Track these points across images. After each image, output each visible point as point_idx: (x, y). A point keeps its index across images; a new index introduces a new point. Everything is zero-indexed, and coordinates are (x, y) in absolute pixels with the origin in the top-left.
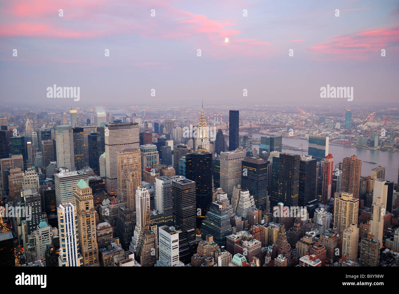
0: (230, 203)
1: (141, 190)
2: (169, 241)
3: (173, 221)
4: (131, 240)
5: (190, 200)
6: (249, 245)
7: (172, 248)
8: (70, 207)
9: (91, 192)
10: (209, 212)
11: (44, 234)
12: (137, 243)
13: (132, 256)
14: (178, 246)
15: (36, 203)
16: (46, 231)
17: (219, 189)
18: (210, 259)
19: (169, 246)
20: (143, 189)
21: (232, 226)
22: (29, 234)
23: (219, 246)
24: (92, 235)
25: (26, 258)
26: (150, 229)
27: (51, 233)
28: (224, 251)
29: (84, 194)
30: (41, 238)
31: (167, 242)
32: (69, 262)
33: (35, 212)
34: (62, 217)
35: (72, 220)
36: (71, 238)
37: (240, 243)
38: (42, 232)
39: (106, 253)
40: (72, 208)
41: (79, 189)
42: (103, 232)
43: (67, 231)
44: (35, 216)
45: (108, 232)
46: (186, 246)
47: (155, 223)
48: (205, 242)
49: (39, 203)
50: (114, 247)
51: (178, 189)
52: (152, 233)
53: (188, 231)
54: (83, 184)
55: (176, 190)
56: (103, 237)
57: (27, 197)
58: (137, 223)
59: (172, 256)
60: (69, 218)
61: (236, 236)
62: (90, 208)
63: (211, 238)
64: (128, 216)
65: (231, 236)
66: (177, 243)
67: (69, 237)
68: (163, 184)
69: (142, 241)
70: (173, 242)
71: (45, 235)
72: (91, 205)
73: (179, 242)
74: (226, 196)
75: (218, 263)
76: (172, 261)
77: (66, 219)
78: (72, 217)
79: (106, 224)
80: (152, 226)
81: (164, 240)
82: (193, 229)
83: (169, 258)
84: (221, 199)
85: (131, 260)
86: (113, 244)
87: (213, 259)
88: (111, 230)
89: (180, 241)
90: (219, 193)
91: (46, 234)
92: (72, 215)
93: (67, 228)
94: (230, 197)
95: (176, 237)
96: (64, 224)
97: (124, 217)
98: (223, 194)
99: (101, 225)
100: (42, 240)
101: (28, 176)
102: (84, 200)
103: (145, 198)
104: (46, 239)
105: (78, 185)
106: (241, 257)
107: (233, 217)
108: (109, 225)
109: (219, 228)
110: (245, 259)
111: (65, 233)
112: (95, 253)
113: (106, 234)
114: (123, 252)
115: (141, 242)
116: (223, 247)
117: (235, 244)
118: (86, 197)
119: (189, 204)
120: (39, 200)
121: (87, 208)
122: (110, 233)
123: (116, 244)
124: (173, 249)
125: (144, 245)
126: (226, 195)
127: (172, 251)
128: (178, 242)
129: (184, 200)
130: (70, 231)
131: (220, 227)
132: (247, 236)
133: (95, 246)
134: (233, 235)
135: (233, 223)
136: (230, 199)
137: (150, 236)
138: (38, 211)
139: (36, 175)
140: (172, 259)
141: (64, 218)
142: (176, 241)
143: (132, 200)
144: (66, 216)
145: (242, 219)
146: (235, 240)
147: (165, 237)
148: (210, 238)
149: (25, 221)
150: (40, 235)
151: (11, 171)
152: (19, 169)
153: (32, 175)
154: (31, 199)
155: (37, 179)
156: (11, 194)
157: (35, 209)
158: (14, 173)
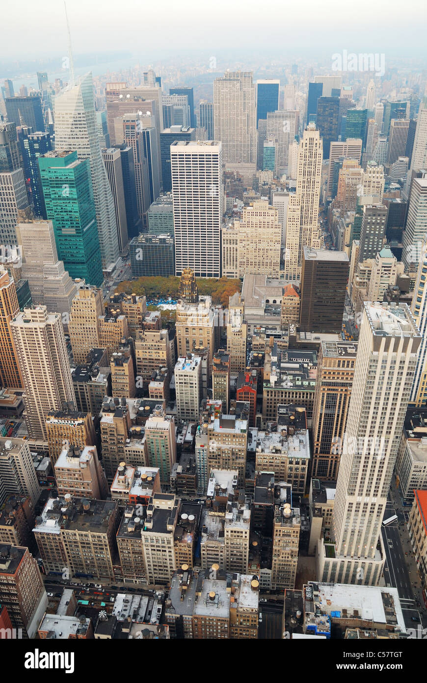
11: (385, 267)
15: (379, 218)
16: (387, 264)
22: (361, 261)
25: (351, 293)
27: (395, 269)
30: (380, 272)
38: (383, 263)
44: (374, 238)
49: (384, 220)
57: (368, 207)
71: (386, 269)
100: (380, 275)
101: (370, 175)
104: (387, 276)
120: (384, 215)
138: (379, 231)
139: (381, 175)
149: (357, 242)
150: (380, 267)
151: (345, 162)
152: (355, 162)
153: (376, 174)
154: (374, 211)
155: (381, 183)
156: (340, 197)
157: (375, 227)
158: (348, 167)
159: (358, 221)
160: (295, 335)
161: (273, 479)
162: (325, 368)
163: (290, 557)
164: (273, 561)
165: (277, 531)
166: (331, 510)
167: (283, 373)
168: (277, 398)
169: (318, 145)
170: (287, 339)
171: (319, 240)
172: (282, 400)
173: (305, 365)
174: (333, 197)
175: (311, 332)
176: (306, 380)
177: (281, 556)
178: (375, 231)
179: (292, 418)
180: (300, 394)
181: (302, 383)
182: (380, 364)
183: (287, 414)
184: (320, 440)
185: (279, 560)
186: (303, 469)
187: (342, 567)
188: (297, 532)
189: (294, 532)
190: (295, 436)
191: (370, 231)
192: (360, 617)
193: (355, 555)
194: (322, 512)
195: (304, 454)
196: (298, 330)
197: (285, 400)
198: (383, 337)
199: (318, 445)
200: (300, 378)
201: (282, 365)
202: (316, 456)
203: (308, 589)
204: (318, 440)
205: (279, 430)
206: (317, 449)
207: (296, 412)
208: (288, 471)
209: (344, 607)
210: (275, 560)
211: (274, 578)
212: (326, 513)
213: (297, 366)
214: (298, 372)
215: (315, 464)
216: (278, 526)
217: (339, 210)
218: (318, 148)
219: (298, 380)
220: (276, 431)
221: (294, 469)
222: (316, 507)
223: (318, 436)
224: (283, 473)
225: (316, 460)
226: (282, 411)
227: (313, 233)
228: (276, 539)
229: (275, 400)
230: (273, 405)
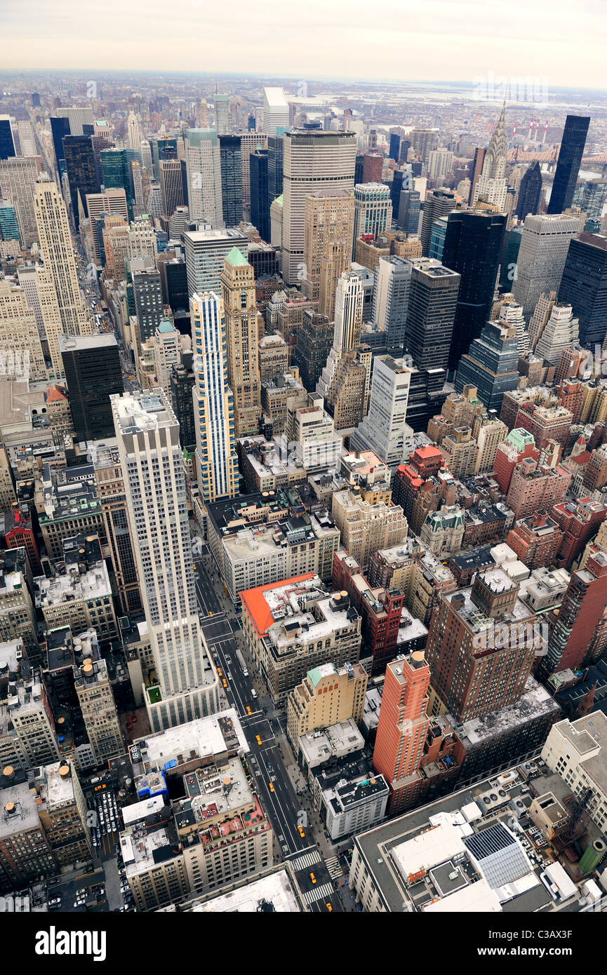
0: (526, 329)
1: (349, 279)
2: (390, 383)
3: (405, 348)
4: (321, 373)
5: (443, 311)
6: (546, 417)
7: (394, 399)
8: (212, 300)
9: (251, 274)
10: (478, 340)
11: (167, 344)
12: (331, 380)
13: (320, 403)
14: (407, 397)
15: (152, 286)
16: (170, 340)
17: (507, 295)
18: (464, 430)
19: (389, 395)
20: (352, 278)
21: (521, 374)
22: (144, 341)
23: (486, 409)
24: (250, 357)
26: (358, 358)
27: (179, 344)
28: (495, 420)
29: (238, 277)
30: (164, 351)
31: (386, 385)
32: (210, 398)
33: (151, 304)
34: (198, 317)
35: (216, 324)
36: (213, 356)
37: (530, 410)
38: (165, 340)
39: (275, 391)
40: (215, 302)
41: (230, 268)
42: (269, 354)
43: (206, 343)
44: (152, 311)
45: (279, 354)
46: (423, 399)
47: (369, 349)
48: (461, 397)
49: (159, 287)
50: (288, 383)
51: (422, 284)
52: (360, 365)
53: (431, 371)
54: (237, 258)
55: (418, 287)
56: (271, 362)
57: (137, 273)
58: (334, 344)
59: (393, 413)
60: (210, 320)
61: (525, 395)
62: (249, 306)
63: (473, 392)
64: (318, 328)
65: (515, 393)
66: (406, 391)
67: (210, 355)
68: (393, 272)
69: (341, 377)
70: (399, 388)
72: (252, 300)
73: (410, 390)
74: (521, 313)
75: (477, 439)
76: (392, 421)
77: (205, 321)
78: (216, 320)
79: (277, 338)
80: (362, 352)
81: (381, 381)
82: (441, 370)
83: (385, 415)
84: (508, 318)
85: (318, 409)
86: (288, 377)
87: (470, 431)
88: (285, 351)
89: (412, 387)
90: (507, 305)
91: (170, 345)
92: (215, 315)
93: (206, 339)
94: (528, 315)
95: (405, 379)
96: (202, 330)
97: (311, 330)
98: (515, 307)
99: (268, 340)
100: (165, 354)
101: (137, 233)
102: (238, 289)
103: (354, 296)
104: (173, 354)
105: (227, 258)
106: (525, 435)
107: (527, 357)
108: (283, 342)
109: (492, 373)
110: (533, 440)
111: (203, 347)
112: (255, 388)
113: (275, 358)
114: (304, 393)
115: (339, 379)
116: (493, 411)
117: (520, 410)
118: (243, 283)
119: (441, 318)
120: (158, 281)
121: (244, 306)
122: (283, 357)
123: (293, 377)
124: (396, 401)
125: (344, 387)
126: (521, 309)
127: (394, 403)
128: (408, 389)
129: (430, 309)
130: (212, 345)
131: (496, 373)
132: (546, 399)
133: (255, 376)
134: (519, 392)
135: (523, 368)
136: (527, 320)
137: (356, 372)
138: (157, 301)
139: (151, 232)
140: (392, 417)
141: (202, 320)
142: (405, 387)
143: (328, 297)
144: (205, 316)
145: (544, 363)
146: (521, 402)
147: (385, 378)
148: (470, 390)
149: (134, 318)
150: (161, 345)
151: (107, 220)
152: (119, 218)
153: (143, 231)
154: (144, 277)
155: (152, 241)
156: (110, 265)
157: (151, 297)
158: (112, 225)
159: (129, 290)
160: (72, 448)
161: (69, 634)
162: (101, 483)
163: (107, 720)
164: (88, 733)
165: (81, 696)
166: (149, 647)
167: (62, 499)
168: (61, 531)
169: (58, 200)
170: (63, 455)
171: (88, 323)
172: (69, 532)
173: (89, 482)
174: (103, 266)
175: (94, 440)
176: (94, 500)
177: (96, 723)
178: (151, 302)
179: (82, 551)
180: (89, 519)
181: (89, 506)
182: (139, 467)
183: (75, 548)
184: (120, 569)
185: (96, 729)
186: (108, 609)
187: (188, 702)
188: (107, 689)
189: (103, 689)
190: (89, 573)
191: (145, 302)
192: (198, 757)
193: (184, 689)
194: (139, 653)
195: (105, 590)
196: (76, 441)
197: (73, 532)
198: (134, 433)
199: (119, 575)
200: (85, 500)
201: (60, 489)
202: (122, 589)
203: (134, 749)
204: (118, 570)
205: (68, 572)
206: (120, 579)
207: (86, 542)
208: (90, 618)
209: (178, 753)
210: (91, 731)
211: (96, 751)
212: (144, 652)
213: (80, 485)
214: (82, 494)
215: (123, 597)
216: (81, 689)
217: (112, 281)
218: (58, 204)
219: (83, 502)
220: (65, 573)
221: (97, 613)
222: (130, 649)
223: (117, 565)
224: (85, 622)
225: (123, 593)
226: (68, 546)
227: (78, 314)
228: (83, 705)
229: (60, 534)
230: (58, 541)
